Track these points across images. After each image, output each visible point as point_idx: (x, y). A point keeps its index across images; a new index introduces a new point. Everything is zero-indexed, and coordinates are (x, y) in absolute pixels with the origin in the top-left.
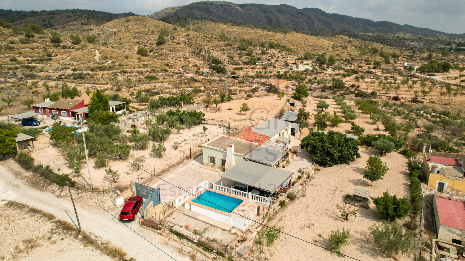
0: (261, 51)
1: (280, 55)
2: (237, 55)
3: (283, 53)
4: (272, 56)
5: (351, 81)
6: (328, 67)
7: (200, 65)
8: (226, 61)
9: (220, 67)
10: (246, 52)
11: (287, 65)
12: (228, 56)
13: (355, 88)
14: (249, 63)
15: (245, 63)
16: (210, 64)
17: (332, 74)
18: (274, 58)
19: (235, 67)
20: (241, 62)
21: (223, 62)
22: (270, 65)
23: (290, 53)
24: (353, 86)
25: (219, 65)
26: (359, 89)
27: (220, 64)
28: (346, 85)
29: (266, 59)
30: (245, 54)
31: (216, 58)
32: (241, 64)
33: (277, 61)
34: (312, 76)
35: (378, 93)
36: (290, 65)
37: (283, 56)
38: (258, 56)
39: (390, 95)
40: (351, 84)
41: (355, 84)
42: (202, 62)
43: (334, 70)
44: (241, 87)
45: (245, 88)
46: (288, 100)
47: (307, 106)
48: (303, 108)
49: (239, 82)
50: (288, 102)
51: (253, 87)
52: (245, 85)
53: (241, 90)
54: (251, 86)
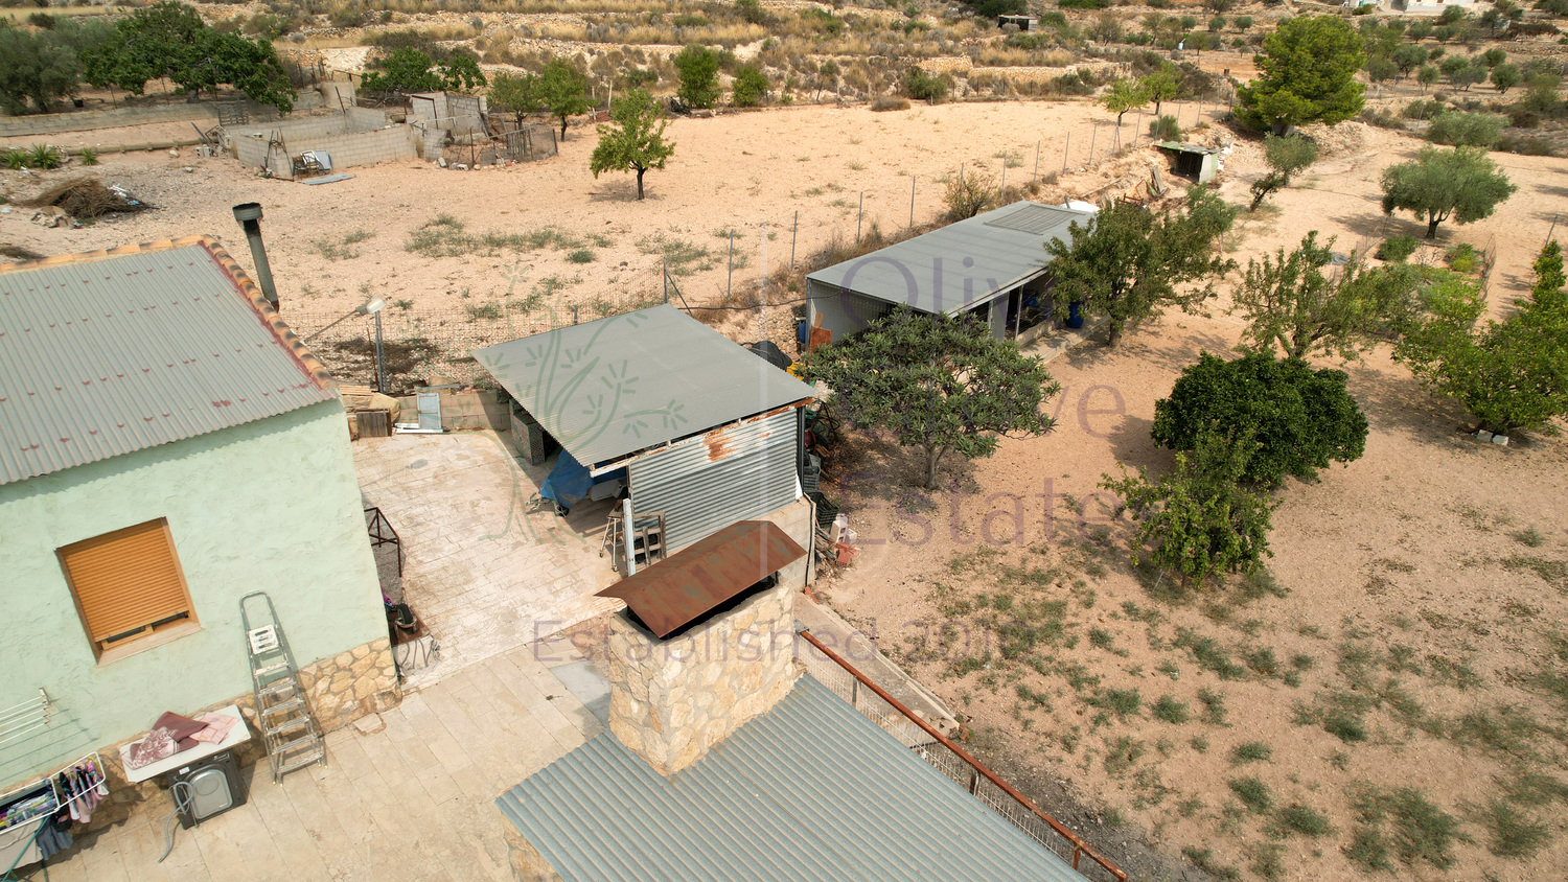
44: (992, 63)
45: (1016, 69)
46: (1166, 129)
47: (1310, 187)
48: (1259, 198)
49: (1009, 44)
50: (1160, 143)
51: (1069, 67)
52: (1018, 54)
53: (983, 77)
54: (1055, 64)
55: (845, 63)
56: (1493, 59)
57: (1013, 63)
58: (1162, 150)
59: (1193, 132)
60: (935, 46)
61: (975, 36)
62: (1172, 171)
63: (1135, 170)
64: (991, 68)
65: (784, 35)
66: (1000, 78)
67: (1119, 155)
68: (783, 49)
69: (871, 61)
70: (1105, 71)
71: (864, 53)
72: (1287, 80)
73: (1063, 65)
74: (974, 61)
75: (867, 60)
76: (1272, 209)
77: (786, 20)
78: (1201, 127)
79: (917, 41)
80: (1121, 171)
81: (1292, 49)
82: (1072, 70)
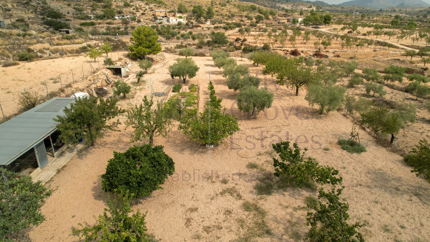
0: (123, 3)
1: (147, 7)
2: (89, 7)
3: (152, 6)
4: (137, 9)
5: (234, 35)
6: (206, 21)
7: (29, 19)
8: (71, 14)
9: (60, 22)
10: (102, 4)
11: (156, 18)
12: (75, 8)
13: (240, 42)
14: (105, 16)
15: (98, 17)
16: (44, 18)
17: (211, 28)
18: (139, 12)
19: (83, 21)
20: (92, 16)
21: (65, 15)
22: (134, 19)
23: (161, 5)
24: (237, 40)
25: (58, 20)
26: (245, 43)
27: (60, 18)
28: (228, 40)
29: (130, 12)
30: (101, 6)
31: (55, 10)
32: (93, 18)
33: (143, 14)
34: (186, 31)
35: (271, 46)
36: (159, 18)
37: (151, 8)
38: (118, 9)
39: (287, 49)
40: (235, 38)
41: (240, 38)
42: (32, 16)
43: (213, 23)
44: (57, 45)
45: (66, 46)
46: (108, 62)
47: (153, 72)
48: (139, 79)
49: (63, 38)
50: (108, 66)
51: (83, 44)
52: (66, 41)
53: (55, 49)
54: (79, 43)
56: (191, 33)
57: (65, 44)
58: (108, 68)
59: (118, 61)
60: (35, 41)
61: (50, 36)
63: (100, 77)
64: (57, 47)
66: (61, 49)
67: (94, 73)
70: (95, 44)
72: (140, 44)
73: (81, 43)
74: (50, 45)
78: (120, 59)
79: (28, 39)
80: (95, 78)
81: (139, 35)
82: (85, 44)
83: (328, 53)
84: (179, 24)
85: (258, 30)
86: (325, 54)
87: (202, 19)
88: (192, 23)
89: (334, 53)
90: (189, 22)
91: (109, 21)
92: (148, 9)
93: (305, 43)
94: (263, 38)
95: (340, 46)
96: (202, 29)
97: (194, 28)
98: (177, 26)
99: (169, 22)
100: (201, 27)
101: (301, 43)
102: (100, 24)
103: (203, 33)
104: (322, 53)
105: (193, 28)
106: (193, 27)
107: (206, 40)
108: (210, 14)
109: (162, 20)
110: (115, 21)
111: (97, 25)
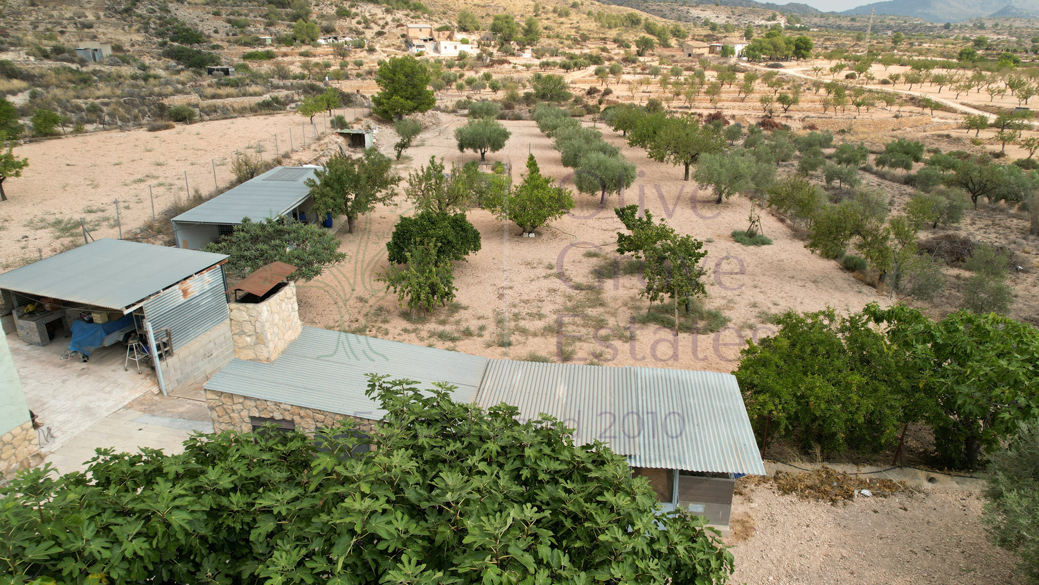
0: (335, 9)
1: (389, 18)
2: (259, 19)
3: (399, 15)
4: (367, 23)
5: (585, 82)
6: (522, 50)
7: (133, 45)
8: (222, 35)
9: (199, 52)
10: (289, 10)
11: (409, 44)
12: (229, 21)
13: (597, 97)
14: (295, 39)
15: (280, 41)
16: (165, 43)
17: (533, 65)
18: (372, 28)
19: (249, 50)
20: (268, 39)
21: (209, 37)
22: (360, 46)
23: (419, 13)
24: (591, 92)
25: (196, 47)
26: (610, 97)
27: (198, 42)
28: (572, 92)
29: (351, 29)
30: (287, 15)
31: (188, 26)
32: (269, 42)
33: (380, 34)
34: (477, 72)
35: (664, 105)
36: (415, 42)
37: (398, 20)
38: (325, 23)
39: (699, 111)
40: (587, 87)
41: (598, 88)
42: (139, 38)
43: (538, 54)
44: (214, 97)
45: (231, 99)
46: (339, 123)
47: (423, 145)
48: (400, 153)
49: (219, 85)
50: (339, 130)
51: (265, 96)
52: (229, 90)
53: (209, 106)
54: (255, 94)
55: (106, 104)
56: (487, 77)
57: (228, 96)
58: (341, 134)
59: (354, 123)
60: (170, 89)
61: (195, 81)
62: (349, 145)
63: (330, 146)
64: (214, 101)
65: (46, 87)
66: (221, 106)
67: (319, 139)
68: (50, 96)
69: (125, 101)
70: (287, 96)
71: (118, 96)
72: (395, 91)
73: (260, 95)
74: (201, 96)
75: (122, 100)
76: (407, 158)
77: (42, 76)
78: (358, 120)
79: (155, 86)
80: (323, 147)
81: (394, 75)
82: (267, 97)
83: (789, 120)
84: (462, 57)
85: (639, 70)
86: (784, 123)
87: (514, 46)
88: (491, 54)
89: (803, 120)
90: (484, 51)
91: (304, 48)
92: (390, 23)
93: (743, 100)
94: (650, 88)
95: (819, 106)
96: (514, 67)
97: (496, 66)
98: (457, 62)
99: (439, 52)
100: (510, 63)
101: (734, 100)
102: (285, 55)
103: (516, 76)
104: (777, 120)
105: (492, 65)
106: (493, 63)
107: (521, 92)
108: (530, 35)
109: (423, 46)
110: (319, 50)
111: (280, 59)
